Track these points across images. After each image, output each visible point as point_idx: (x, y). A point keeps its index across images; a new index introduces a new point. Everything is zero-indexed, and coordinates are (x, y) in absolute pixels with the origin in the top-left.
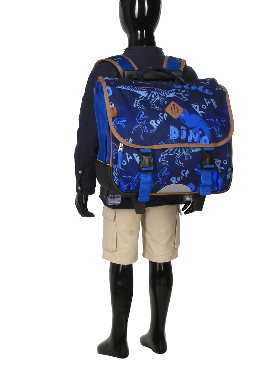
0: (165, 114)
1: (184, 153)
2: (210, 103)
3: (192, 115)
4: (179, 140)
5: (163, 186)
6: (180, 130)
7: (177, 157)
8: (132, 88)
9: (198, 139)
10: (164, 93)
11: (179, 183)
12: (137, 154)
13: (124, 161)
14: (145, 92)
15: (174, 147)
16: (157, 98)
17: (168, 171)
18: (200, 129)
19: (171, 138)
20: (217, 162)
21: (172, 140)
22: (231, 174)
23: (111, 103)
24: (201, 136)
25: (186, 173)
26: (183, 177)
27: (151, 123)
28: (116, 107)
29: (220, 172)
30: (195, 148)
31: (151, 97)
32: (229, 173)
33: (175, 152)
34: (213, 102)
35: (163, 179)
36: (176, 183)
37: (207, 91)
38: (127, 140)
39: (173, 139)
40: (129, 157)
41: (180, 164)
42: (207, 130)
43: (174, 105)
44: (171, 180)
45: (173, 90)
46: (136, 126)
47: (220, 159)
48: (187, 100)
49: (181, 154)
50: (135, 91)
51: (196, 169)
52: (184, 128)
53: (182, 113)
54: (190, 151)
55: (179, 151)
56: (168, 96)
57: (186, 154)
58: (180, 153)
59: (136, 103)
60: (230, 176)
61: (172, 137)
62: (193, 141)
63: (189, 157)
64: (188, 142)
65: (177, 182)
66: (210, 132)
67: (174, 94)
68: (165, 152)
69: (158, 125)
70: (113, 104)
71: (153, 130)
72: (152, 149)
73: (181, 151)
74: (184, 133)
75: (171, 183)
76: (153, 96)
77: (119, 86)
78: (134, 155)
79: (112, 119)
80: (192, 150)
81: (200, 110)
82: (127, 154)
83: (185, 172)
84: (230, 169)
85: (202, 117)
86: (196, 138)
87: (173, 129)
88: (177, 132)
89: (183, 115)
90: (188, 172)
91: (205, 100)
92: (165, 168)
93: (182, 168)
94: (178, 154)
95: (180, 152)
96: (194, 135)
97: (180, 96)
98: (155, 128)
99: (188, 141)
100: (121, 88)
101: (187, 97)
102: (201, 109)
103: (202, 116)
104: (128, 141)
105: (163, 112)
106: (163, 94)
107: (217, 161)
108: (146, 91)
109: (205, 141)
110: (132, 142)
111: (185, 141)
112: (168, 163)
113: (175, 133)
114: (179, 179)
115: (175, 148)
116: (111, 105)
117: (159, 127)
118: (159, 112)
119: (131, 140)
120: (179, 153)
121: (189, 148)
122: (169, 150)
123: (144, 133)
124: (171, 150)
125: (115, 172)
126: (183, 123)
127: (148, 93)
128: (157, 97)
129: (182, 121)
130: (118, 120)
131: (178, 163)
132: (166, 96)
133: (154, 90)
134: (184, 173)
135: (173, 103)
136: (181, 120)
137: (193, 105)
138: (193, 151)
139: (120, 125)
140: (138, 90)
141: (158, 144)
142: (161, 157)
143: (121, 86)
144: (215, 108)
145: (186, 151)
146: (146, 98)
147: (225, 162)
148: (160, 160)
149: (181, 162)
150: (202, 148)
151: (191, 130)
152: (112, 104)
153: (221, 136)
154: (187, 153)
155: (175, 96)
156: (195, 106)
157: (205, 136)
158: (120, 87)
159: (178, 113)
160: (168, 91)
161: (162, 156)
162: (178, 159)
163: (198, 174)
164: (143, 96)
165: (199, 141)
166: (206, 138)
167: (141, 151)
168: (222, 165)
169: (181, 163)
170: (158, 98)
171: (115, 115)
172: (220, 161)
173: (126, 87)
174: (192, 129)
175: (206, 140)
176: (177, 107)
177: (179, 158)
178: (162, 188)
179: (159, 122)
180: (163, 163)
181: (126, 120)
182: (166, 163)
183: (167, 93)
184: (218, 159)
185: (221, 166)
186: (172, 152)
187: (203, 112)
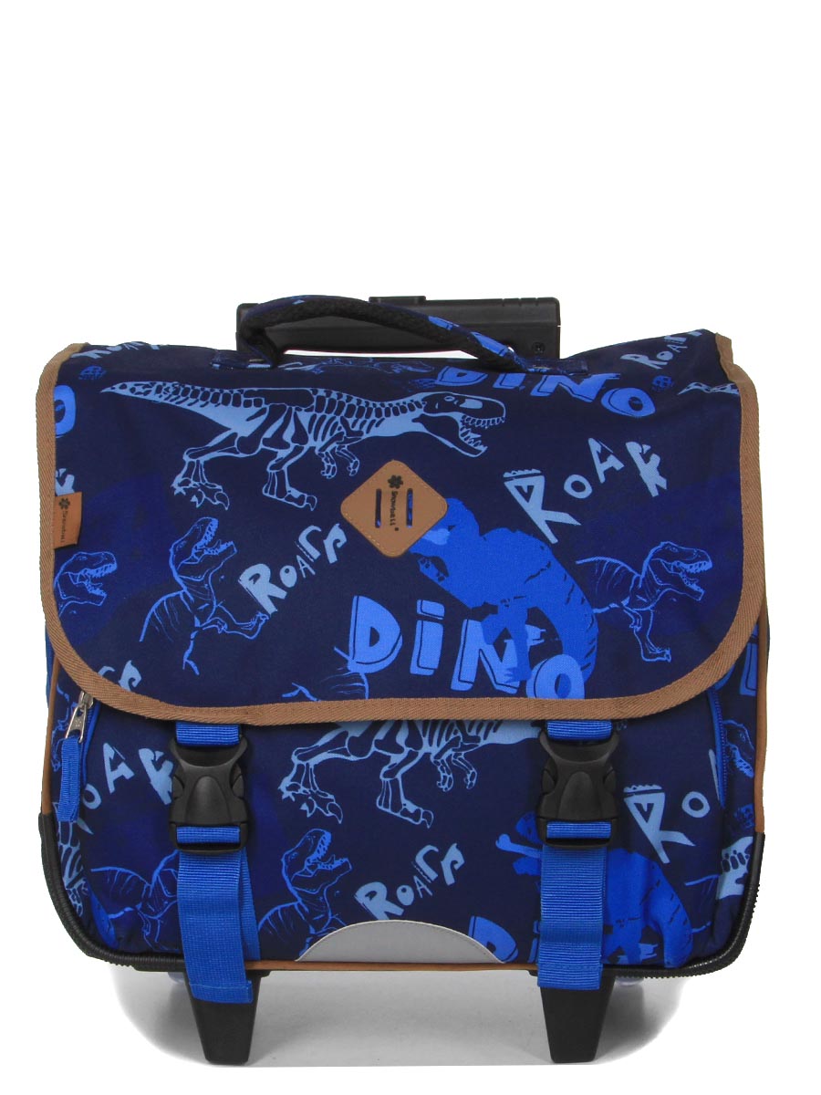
0: (337, 533)
1: (429, 748)
2: (618, 465)
3: (500, 534)
4: (395, 681)
5: (317, 929)
6: (408, 622)
7: (386, 775)
8: (185, 393)
9: (514, 672)
10: (359, 416)
11: (410, 913)
12: (159, 754)
13: (90, 788)
14: (253, 410)
15: (371, 717)
16: (311, 443)
17: (333, 851)
18: (535, 617)
19: (353, 667)
20: (639, 806)
21: (356, 677)
22: (750, 867)
23: (62, 471)
24: (537, 655)
25: (446, 864)
26: (432, 885)
27: (245, 580)
28: (80, 494)
29: (665, 859)
30: (494, 725)
31: (277, 441)
32: (735, 866)
33: (379, 744)
34: (639, 461)
35: (314, 892)
36: (391, 916)
37: (618, 402)
38: (107, 675)
39: (363, 671)
40: (114, 767)
41: (406, 813)
42: (579, 620)
43: (396, 482)
44: (361, 896)
45: (419, 397)
46: (164, 598)
47: (656, 787)
48: (483, 449)
49: (411, 756)
50: (196, 408)
51: (504, 843)
52: (436, 609)
53: (435, 527)
54: (466, 738)
55: (401, 738)
56: (375, 432)
57: (444, 757)
58: (407, 750)
59: (188, 474)
60: (738, 881)
61: (357, 659)
62: (483, 686)
63: (459, 773)
64: (453, 687)
65: (399, 911)
66: (595, 629)
67: (415, 420)
68: (320, 743)
69: (281, 594)
70: (70, 479)
71: (254, 623)
72: (243, 728)
73: (414, 741)
74: (430, 640)
75: (365, 915)
76: (288, 435)
77: (117, 386)
78: (146, 756)
79: (53, 557)
80: (481, 734)
81: (546, 506)
82: (109, 752)
83: (442, 854)
84: (747, 841)
85: (553, 547)
86: (501, 671)
87: (369, 614)
88: (390, 629)
89: (440, 537)
90: (454, 855)
91: (595, 446)
92: (318, 835)
93: (418, 837)
94: (396, 759)
95: (408, 743)
96: (490, 652)
97: (449, 428)
98: (264, 611)
99: (456, 685)
100: (126, 392)
101: (486, 436)
102: (554, 499)
103: (553, 540)
104: (114, 677)
105: (328, 515)
106: (350, 421)
107: (644, 800)
108: (258, 404)
109: (561, 686)
110: (135, 684)
111: (438, 685)
112: (333, 808)
113: (374, 637)
114: (406, 897)
115: (376, 725)
116: (61, 481)
117: (288, 605)
118: (303, 519)
119: (131, 672)
120: (399, 750)
121: (460, 723)
122: (345, 734)
123: (207, 636)
124: (355, 733)
125: (65, 842)
126: (436, 580)
127: (263, 418)
128: (311, 436)
129: (430, 572)
130: (76, 567)
131: (397, 805)
132: (364, 429)
133: (304, 401)
134: (434, 861)
135: (395, 467)
136: (422, 567)
137: (510, 479)
138: (482, 743)
139: (82, 592)
140: (215, 400)
141: (276, 698)
142: (294, 772)
143: (130, 385)
144: (654, 493)
145: (444, 743)
146: (249, 443)
147: (696, 805)
148: (289, 789)
149: (415, 803)
150: (540, 724)
151: (478, 623)
152: (65, 475)
153: (667, 656)
154: (450, 752)
155: (420, 428)
156: (524, 483)
157: (561, 653)
158: (123, 387)
159: (409, 522)
160: (386, 404)
161: (300, 766)
162: (395, 783)
163: (520, 868)
164: (235, 435)
165: (523, 684)
166: (565, 664)
167: (182, 734)
168: (673, 819)
169: (411, 808)
170: (314, 443)
171: (71, 538)
172: (658, 800)
173: (154, 389)
174: (481, 613)
175: (569, 682)
176: (410, 492)
177: (399, 776)
178: (316, 939)
179: (289, 578)
180: (305, 807)
181: (113, 567)
182: (322, 803)
183: (373, 416)
184: (647, 788)
185: (666, 825)
186: (360, 745)
187: (564, 518)
